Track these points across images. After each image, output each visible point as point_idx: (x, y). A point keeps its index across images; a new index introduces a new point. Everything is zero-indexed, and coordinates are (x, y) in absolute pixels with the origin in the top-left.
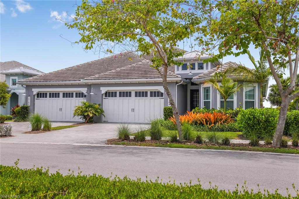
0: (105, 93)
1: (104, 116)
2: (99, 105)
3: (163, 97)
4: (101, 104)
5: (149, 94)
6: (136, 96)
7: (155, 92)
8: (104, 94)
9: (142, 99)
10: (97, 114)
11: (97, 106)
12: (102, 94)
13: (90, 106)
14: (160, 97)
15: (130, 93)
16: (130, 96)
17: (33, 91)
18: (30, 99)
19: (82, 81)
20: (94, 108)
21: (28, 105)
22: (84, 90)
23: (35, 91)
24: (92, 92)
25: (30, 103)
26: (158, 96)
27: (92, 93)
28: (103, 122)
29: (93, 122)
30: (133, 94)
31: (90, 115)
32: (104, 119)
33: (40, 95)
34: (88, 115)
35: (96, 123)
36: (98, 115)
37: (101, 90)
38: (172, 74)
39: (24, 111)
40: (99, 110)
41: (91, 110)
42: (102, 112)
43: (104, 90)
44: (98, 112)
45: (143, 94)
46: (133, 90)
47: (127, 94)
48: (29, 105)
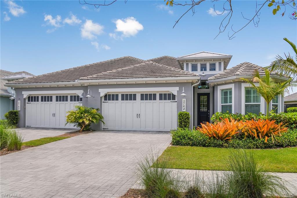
0: (105, 96)
1: (104, 123)
2: (97, 110)
3: (175, 100)
4: (100, 108)
5: (158, 97)
6: (142, 99)
7: (165, 95)
8: (103, 96)
9: (149, 103)
10: (94, 121)
11: (94, 111)
12: (101, 97)
13: (86, 111)
14: (172, 101)
15: (135, 95)
16: (135, 99)
17: (23, 94)
18: (20, 103)
19: (77, 82)
20: (91, 113)
21: (18, 110)
22: (80, 93)
23: (26, 94)
24: (89, 94)
25: (20, 108)
26: (169, 99)
27: (88, 96)
28: (102, 129)
29: (90, 130)
30: (138, 97)
31: (86, 122)
32: (103, 126)
33: (31, 99)
34: (83, 122)
35: (94, 130)
36: (96, 122)
37: (100, 92)
38: (187, 73)
39: (12, 117)
40: (97, 116)
41: (87, 116)
42: (101, 118)
43: (103, 92)
44: (96, 118)
45: (151, 97)
46: (138, 92)
47: (132, 97)
48: (20, 110)
